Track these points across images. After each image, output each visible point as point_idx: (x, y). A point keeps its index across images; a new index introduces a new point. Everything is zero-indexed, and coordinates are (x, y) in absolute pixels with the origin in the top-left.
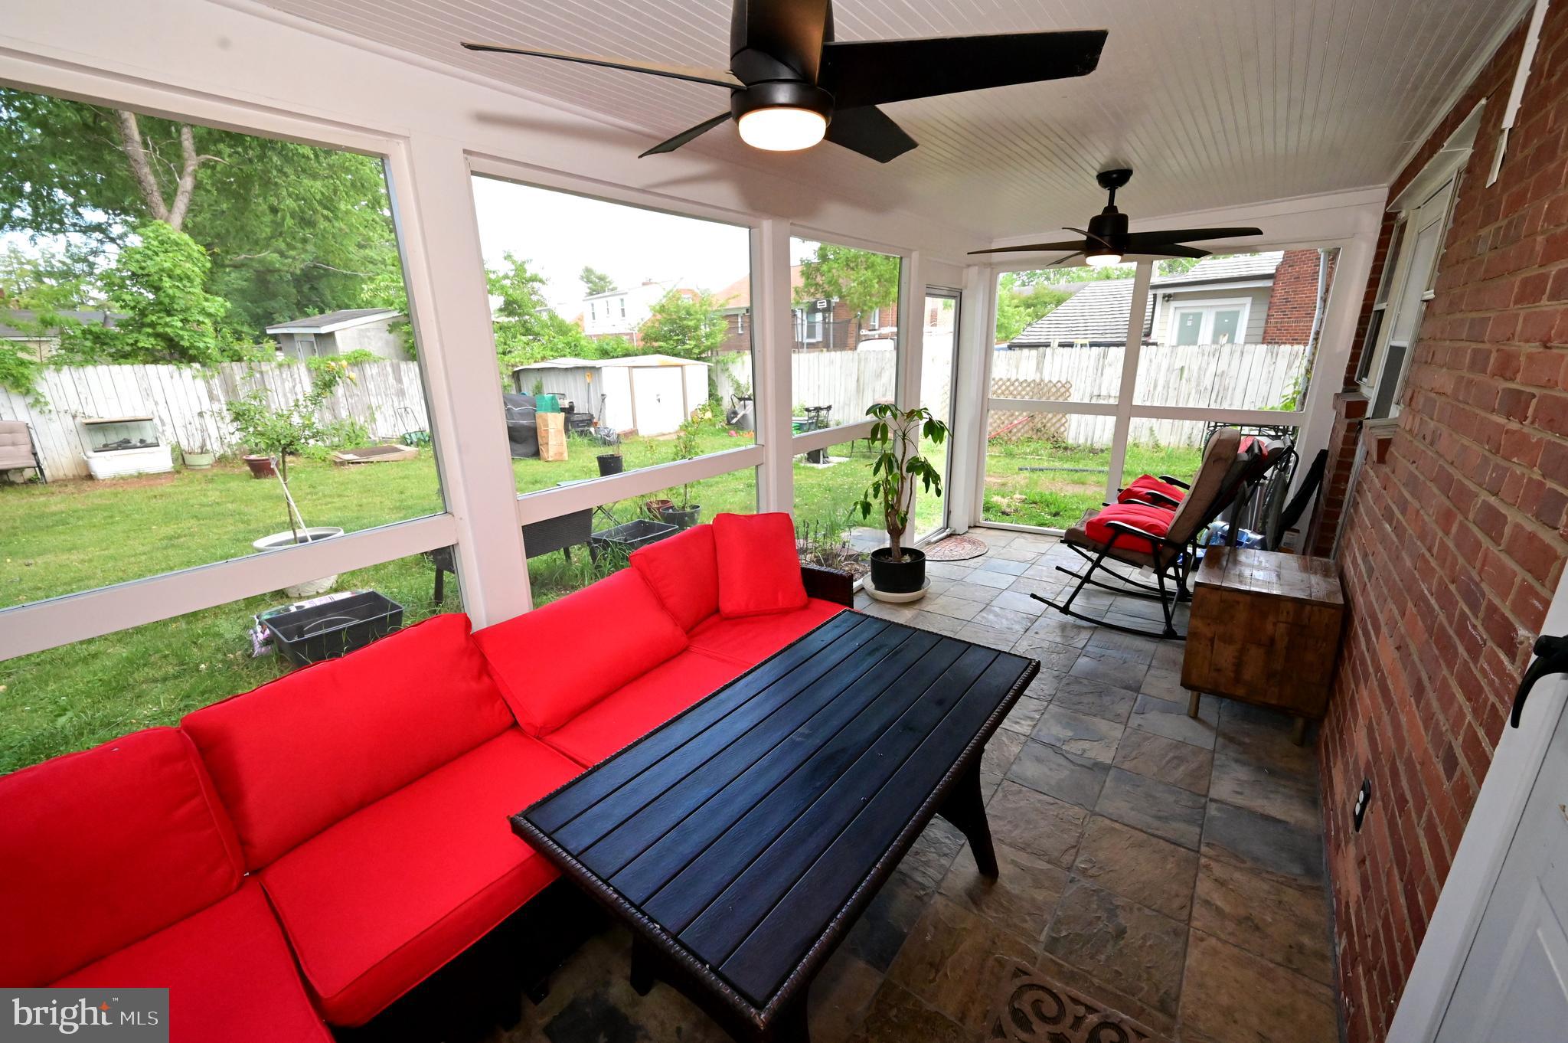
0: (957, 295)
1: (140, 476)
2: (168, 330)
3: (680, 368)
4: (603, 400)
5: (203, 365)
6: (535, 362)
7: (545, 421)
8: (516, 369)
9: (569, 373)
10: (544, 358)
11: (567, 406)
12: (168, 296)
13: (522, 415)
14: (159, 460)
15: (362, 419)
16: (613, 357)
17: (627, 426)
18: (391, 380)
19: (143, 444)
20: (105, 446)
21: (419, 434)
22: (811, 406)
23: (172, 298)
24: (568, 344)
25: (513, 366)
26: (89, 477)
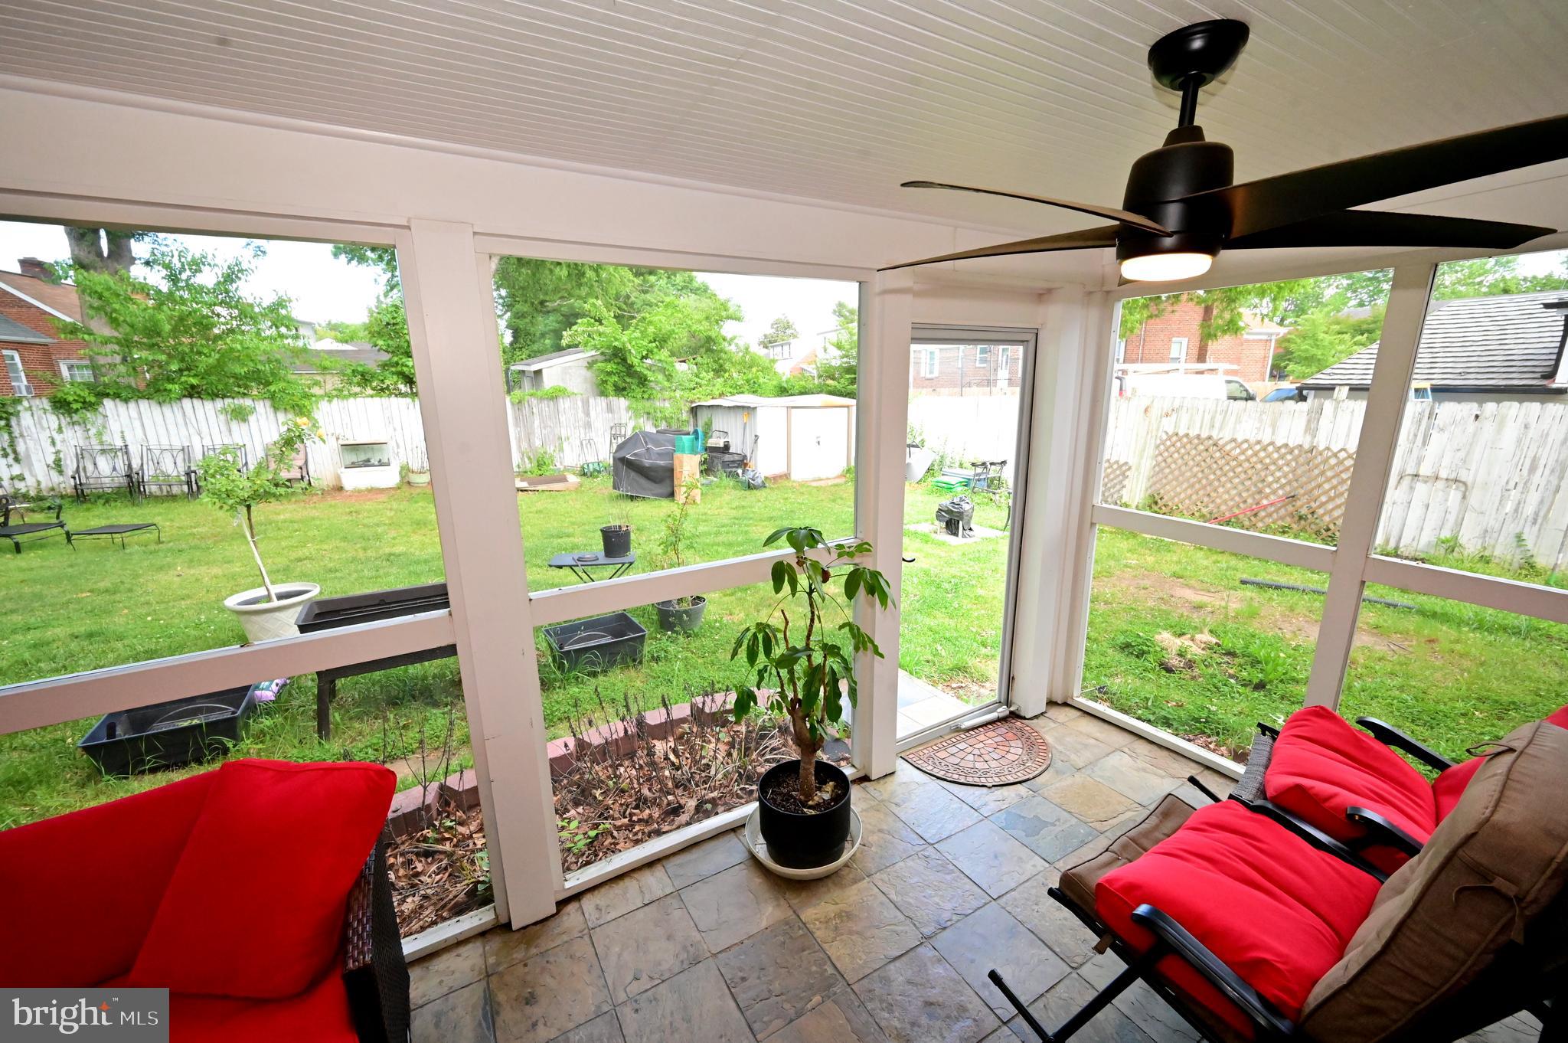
1: (370, 491)
3: (844, 409)
4: (758, 440)
6: (713, 398)
7: (681, 462)
8: (693, 405)
9: (732, 410)
10: (722, 395)
11: (722, 445)
13: (660, 455)
14: (388, 477)
15: (552, 448)
16: (791, 395)
17: (781, 469)
18: (581, 415)
19: (381, 464)
20: (354, 463)
21: (596, 465)
24: (748, 381)
25: (692, 402)
26: (340, 489)
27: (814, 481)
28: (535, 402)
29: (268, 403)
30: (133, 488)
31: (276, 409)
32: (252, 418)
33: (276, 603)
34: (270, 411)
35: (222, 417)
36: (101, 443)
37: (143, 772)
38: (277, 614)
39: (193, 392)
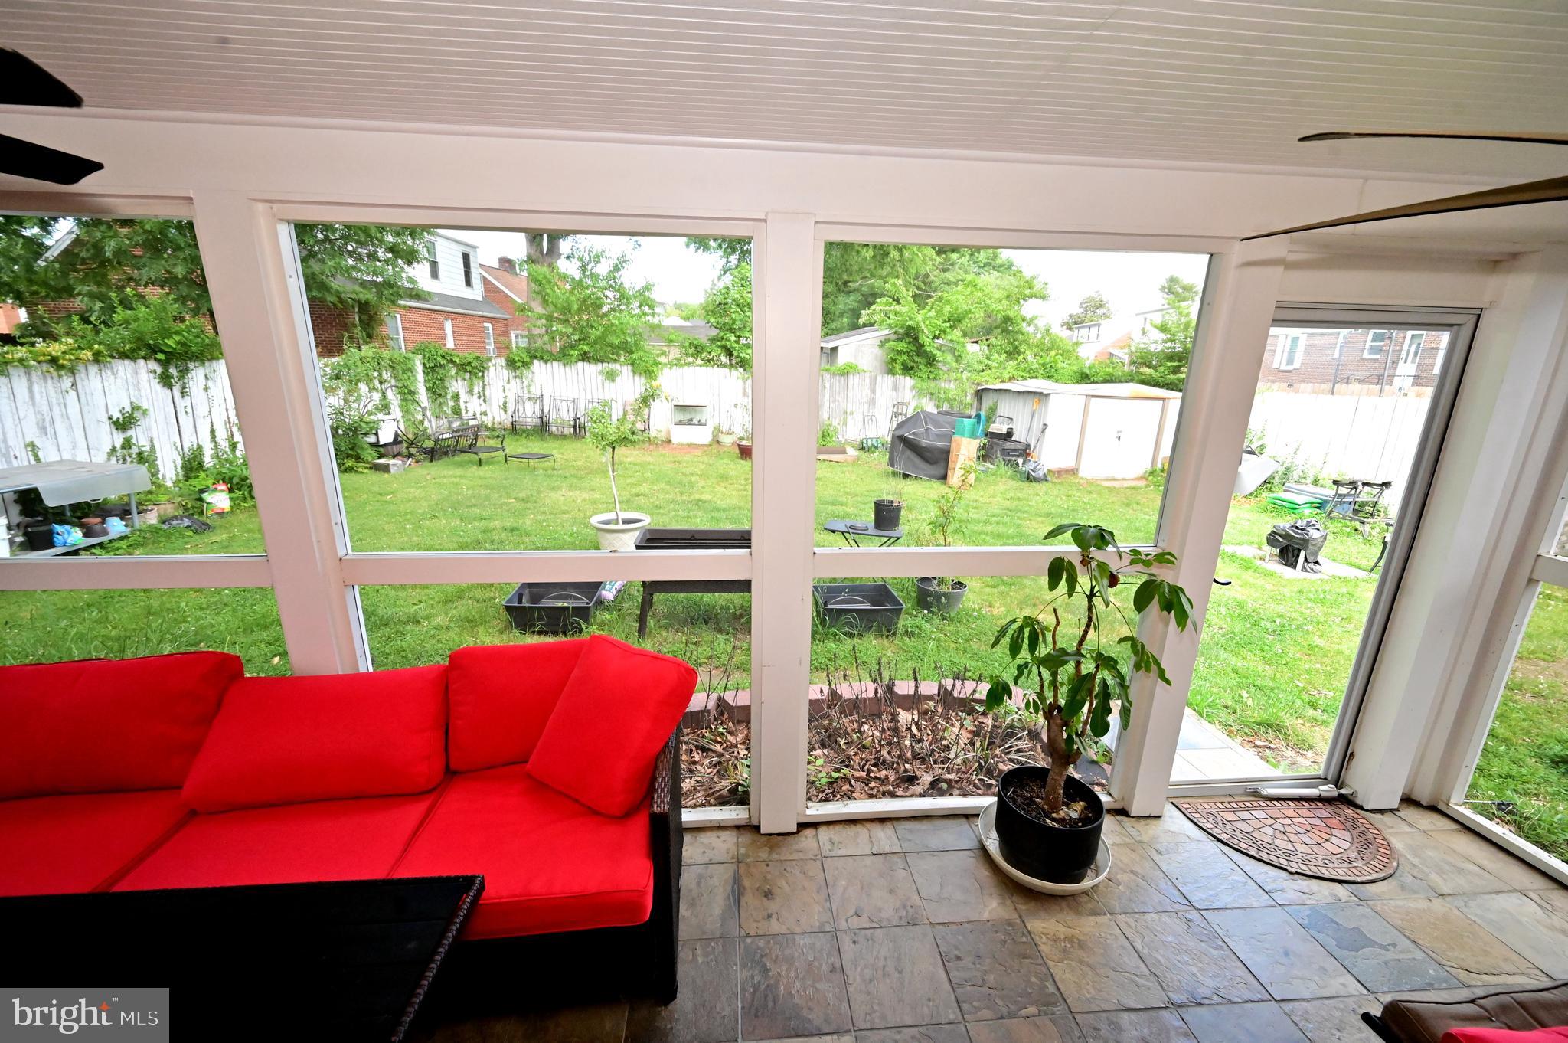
0: (1467, 326)
1: (690, 445)
2: (728, 343)
4: (1043, 431)
5: (744, 370)
6: (1002, 382)
7: (959, 445)
8: (980, 388)
9: (1021, 396)
10: (1012, 379)
11: (1004, 432)
12: (732, 319)
14: (703, 435)
15: (837, 421)
16: (1093, 382)
17: (1069, 463)
18: (868, 391)
19: (700, 424)
20: (680, 421)
21: (875, 440)
23: (734, 321)
24: (1044, 365)
25: (978, 384)
26: (669, 441)
27: (1107, 480)
28: (828, 377)
29: (630, 367)
30: (542, 428)
31: (634, 373)
32: (618, 379)
33: (621, 526)
34: (631, 374)
35: (600, 377)
36: (529, 392)
37: (533, 632)
38: (621, 535)
39: (585, 357)
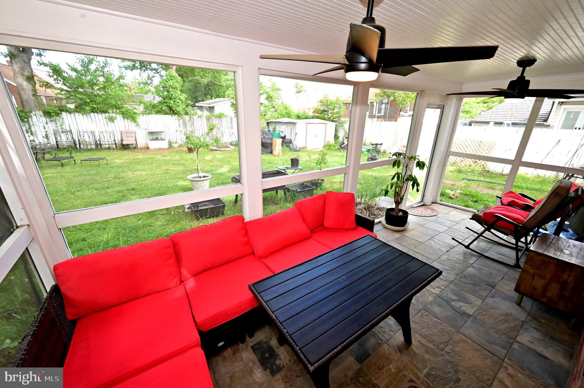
0: (442, 108)
1: (160, 149)
2: (170, 104)
3: (325, 124)
4: (296, 135)
5: (178, 116)
6: (275, 119)
7: (276, 141)
8: (268, 121)
9: (286, 124)
10: (278, 118)
11: (283, 136)
12: (171, 94)
13: (269, 139)
14: (164, 145)
15: (219, 136)
16: (302, 119)
17: (304, 145)
18: (229, 123)
19: (162, 139)
20: (152, 139)
21: (235, 142)
22: (374, 143)
23: (172, 95)
24: (287, 113)
25: (267, 120)
26: (148, 148)
27: (313, 149)
28: (214, 118)
29: (121, 116)
31: (124, 118)
32: (115, 121)
34: (122, 118)
35: (105, 120)
36: (62, 128)
39: (94, 110)
